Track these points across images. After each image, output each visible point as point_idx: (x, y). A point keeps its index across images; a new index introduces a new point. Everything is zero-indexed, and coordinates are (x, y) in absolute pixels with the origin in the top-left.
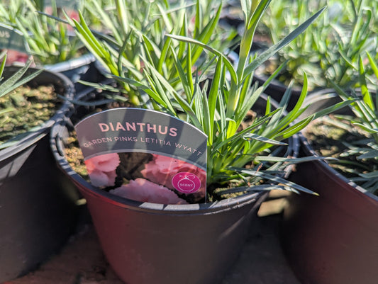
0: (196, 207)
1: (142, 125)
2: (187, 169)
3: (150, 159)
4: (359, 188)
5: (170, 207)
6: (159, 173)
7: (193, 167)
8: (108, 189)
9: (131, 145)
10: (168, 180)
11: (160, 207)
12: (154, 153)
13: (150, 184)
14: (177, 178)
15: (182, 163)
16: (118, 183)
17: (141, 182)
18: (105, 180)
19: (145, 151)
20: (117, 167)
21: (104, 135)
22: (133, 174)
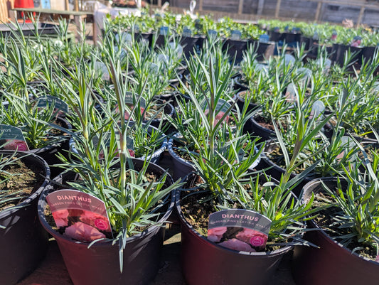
0: (264, 253)
1: (242, 216)
2: (259, 235)
3: (242, 230)
4: (339, 244)
5: (253, 254)
6: (245, 236)
7: (262, 234)
8: (217, 243)
9: (235, 223)
10: (248, 240)
11: (248, 253)
12: (244, 227)
13: (239, 241)
14: (253, 239)
15: (257, 232)
16: (222, 240)
17: (235, 240)
18: (216, 239)
19: (240, 226)
20: (224, 234)
21: (223, 219)
22: (232, 236)
